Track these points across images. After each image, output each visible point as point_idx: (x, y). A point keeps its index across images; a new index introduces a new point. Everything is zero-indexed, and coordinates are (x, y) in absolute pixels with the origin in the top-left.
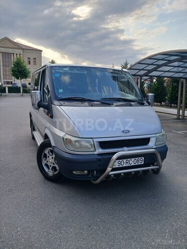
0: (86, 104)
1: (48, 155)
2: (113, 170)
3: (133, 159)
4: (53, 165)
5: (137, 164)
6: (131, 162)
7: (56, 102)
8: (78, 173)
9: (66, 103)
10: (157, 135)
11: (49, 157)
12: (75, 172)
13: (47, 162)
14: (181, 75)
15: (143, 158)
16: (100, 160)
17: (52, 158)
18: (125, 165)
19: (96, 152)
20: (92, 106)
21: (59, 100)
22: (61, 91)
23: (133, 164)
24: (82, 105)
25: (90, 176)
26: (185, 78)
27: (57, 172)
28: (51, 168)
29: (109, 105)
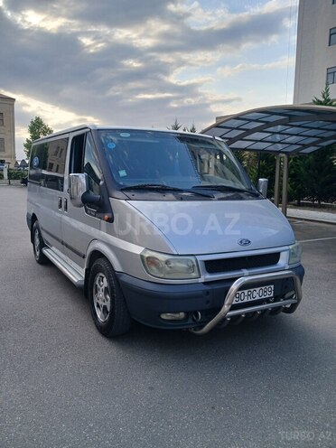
0: (170, 196)
1: (98, 286)
2: (234, 307)
3: (258, 289)
5: (263, 297)
6: (255, 294)
7: (118, 194)
8: (169, 318)
9: (137, 195)
10: (291, 247)
12: (164, 316)
13: (98, 299)
14: (280, 147)
15: (272, 287)
16: (208, 293)
18: (246, 300)
19: (201, 280)
20: (182, 199)
21: (122, 190)
22: (123, 173)
23: (258, 298)
24: (165, 198)
25: (190, 321)
26: (285, 153)
29: (208, 197)
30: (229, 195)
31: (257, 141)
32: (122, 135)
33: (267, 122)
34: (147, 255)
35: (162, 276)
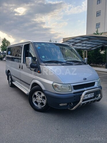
1: (37, 96)
3: (89, 94)
4: (41, 102)
5: (91, 97)
6: (89, 96)
8: (62, 105)
9: (49, 64)
10: (98, 80)
11: (38, 97)
12: (60, 105)
13: (37, 100)
14: (85, 48)
15: (93, 93)
16: (75, 96)
17: (41, 97)
18: (86, 98)
19: (73, 92)
20: (63, 65)
21: (44, 63)
22: (43, 57)
24: (58, 65)
25: (69, 106)
26: (87, 49)
27: (44, 105)
28: (39, 104)
29: (71, 64)
30: (77, 63)
31: (78, 46)
32: (42, 44)
33: (82, 40)
34: (54, 84)
35: (60, 91)
